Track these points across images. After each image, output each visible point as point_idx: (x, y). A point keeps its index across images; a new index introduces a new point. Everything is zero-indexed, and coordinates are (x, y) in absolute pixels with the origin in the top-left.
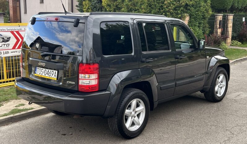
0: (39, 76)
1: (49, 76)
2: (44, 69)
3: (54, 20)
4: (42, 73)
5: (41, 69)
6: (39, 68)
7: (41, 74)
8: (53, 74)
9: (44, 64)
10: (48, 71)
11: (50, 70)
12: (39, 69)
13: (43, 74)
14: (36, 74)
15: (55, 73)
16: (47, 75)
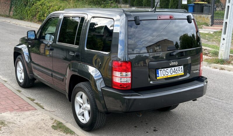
0: (165, 77)
1: (176, 73)
2: (169, 69)
3: (169, 18)
4: (167, 73)
5: (165, 69)
6: (163, 69)
7: (166, 75)
8: (179, 71)
9: (176, 63)
10: (175, 69)
11: (176, 68)
12: (162, 71)
13: (169, 74)
14: (158, 77)
15: (182, 68)
16: (174, 73)
